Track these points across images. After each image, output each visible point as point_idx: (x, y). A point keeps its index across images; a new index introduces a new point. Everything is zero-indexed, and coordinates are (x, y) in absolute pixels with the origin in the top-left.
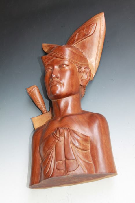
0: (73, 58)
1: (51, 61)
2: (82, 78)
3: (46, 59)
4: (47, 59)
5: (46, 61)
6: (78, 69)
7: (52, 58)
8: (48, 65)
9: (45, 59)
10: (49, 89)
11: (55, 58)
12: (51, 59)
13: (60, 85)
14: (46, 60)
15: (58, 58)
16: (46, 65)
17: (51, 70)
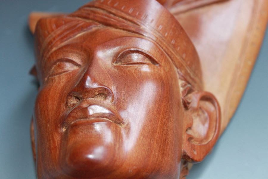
0: (173, 42)
1: (79, 35)
2: (190, 132)
3: (57, 26)
4: (64, 27)
5: (59, 35)
6: (181, 89)
7: (87, 26)
8: (67, 46)
9: (54, 26)
10: (57, 138)
11: (100, 27)
12: (82, 28)
13: (116, 127)
14: (58, 32)
15: (115, 26)
16: (54, 49)
17: (76, 68)
